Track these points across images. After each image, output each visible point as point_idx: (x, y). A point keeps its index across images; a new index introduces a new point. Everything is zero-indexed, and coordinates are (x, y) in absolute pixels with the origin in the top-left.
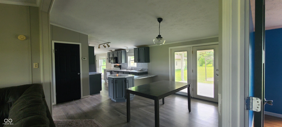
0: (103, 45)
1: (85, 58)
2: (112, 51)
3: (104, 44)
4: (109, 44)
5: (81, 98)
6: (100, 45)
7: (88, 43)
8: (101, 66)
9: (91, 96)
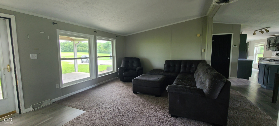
0: (259, 31)
1: (236, 46)
2: (275, 36)
3: (262, 29)
4: (268, 29)
5: (229, 78)
6: (256, 31)
7: (241, 30)
8: (256, 54)
9: (238, 79)
